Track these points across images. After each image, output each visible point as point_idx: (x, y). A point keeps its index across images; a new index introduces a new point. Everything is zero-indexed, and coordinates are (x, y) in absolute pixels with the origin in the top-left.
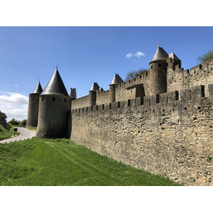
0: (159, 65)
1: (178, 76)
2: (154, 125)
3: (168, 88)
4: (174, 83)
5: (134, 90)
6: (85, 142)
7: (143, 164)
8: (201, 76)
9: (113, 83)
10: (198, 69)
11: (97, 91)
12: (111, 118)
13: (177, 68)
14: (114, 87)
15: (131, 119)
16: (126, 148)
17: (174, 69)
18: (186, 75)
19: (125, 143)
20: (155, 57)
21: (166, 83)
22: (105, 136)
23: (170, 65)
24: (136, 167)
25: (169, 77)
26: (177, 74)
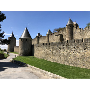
0: (70, 27)
1: (78, 31)
2: (81, 50)
3: (74, 35)
4: (76, 34)
5: (59, 36)
6: (43, 57)
7: (76, 64)
8: (89, 31)
9: (48, 33)
10: (87, 28)
11: (40, 36)
12: (57, 48)
13: (78, 28)
14: (48, 35)
15: (69, 48)
16: (67, 59)
17: (77, 28)
18: (82, 30)
19: (66, 57)
20: (68, 23)
21: (73, 34)
22: (55, 55)
23: (75, 26)
24: (73, 66)
25: (74, 31)
26: (78, 30)
